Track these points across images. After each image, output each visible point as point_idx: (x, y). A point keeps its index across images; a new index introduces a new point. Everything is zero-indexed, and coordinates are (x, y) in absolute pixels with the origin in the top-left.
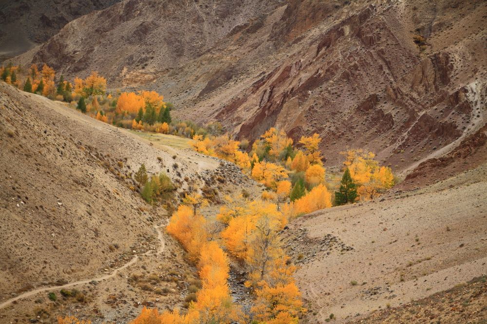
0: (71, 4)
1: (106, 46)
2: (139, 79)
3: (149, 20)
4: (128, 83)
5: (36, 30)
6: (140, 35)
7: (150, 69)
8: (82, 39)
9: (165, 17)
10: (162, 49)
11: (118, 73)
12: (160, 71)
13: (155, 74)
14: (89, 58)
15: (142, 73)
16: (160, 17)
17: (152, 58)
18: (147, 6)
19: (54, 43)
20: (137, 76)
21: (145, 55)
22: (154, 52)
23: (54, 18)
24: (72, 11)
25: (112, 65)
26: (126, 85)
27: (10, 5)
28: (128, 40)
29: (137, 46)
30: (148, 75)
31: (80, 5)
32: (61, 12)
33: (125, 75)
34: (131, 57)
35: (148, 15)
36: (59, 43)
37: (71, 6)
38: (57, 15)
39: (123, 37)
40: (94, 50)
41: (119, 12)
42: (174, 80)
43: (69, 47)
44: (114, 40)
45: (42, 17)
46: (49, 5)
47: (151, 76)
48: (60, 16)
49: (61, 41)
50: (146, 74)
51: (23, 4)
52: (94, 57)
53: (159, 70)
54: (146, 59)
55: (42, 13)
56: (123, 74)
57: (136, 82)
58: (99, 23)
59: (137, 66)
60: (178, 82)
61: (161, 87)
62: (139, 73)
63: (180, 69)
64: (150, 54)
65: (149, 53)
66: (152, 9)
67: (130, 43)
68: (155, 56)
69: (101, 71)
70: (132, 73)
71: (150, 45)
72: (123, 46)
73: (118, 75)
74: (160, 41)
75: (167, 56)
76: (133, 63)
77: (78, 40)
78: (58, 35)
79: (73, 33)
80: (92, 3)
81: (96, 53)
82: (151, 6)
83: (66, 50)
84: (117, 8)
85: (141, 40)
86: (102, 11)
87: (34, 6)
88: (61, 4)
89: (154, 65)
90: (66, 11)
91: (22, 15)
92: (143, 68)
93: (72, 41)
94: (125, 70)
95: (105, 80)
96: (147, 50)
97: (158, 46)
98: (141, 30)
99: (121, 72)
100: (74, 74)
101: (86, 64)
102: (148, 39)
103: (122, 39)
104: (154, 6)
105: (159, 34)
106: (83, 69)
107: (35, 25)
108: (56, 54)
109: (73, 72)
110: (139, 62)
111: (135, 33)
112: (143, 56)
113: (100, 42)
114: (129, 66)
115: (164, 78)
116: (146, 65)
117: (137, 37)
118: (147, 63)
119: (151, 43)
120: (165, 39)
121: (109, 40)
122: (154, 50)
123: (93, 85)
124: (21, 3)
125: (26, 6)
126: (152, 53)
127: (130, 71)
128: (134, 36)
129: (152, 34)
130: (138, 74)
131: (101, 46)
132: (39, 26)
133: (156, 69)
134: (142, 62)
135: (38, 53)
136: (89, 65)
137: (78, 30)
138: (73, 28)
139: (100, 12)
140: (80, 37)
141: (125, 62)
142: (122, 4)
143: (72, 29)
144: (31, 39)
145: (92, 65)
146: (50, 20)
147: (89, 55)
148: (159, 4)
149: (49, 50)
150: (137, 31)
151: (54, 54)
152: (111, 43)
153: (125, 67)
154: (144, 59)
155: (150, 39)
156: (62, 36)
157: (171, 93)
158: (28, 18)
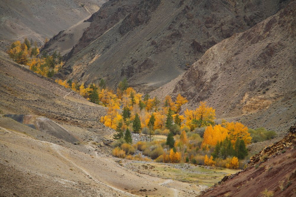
0: (223, 27)
1: (230, 72)
2: (258, 105)
3: (276, 41)
4: (247, 111)
5: (186, 57)
6: (265, 58)
7: (271, 94)
8: (221, 65)
9: (293, 37)
10: (287, 71)
11: (239, 100)
12: (281, 96)
13: (275, 99)
14: (212, 86)
15: (261, 99)
16: (288, 37)
17: (275, 82)
18: (276, 26)
19: (193, 71)
20: (257, 102)
21: (267, 79)
22: (277, 75)
23: (205, 42)
24: (224, 34)
25: (234, 92)
26: (246, 112)
27: (163, 34)
28: (253, 64)
29: (261, 70)
30: (267, 101)
31: (232, 26)
32: (212, 37)
33: (246, 102)
34: (254, 83)
35: (275, 36)
36: (198, 70)
37: (223, 29)
38: (208, 39)
39: (248, 61)
40: (217, 77)
41: (259, 33)
42: (286, 105)
43: (208, 73)
44: (239, 65)
45: (193, 43)
46: (200, 30)
47: (270, 101)
48: (211, 40)
49: (200, 69)
50: (265, 99)
51: (174, 32)
52: (217, 85)
53: (280, 94)
54: (268, 84)
55: (192, 39)
56: (244, 101)
57: (255, 109)
58: (239, 46)
59: (259, 91)
60: (290, 107)
61: (272, 114)
62: (259, 98)
63: (293, 93)
64: (273, 77)
65: (271, 77)
66: (280, 29)
67: (255, 67)
68: (278, 79)
69: (223, 99)
70: (252, 99)
71: (274, 67)
72: (248, 71)
73: (239, 103)
74: (285, 62)
75: (291, 78)
76: (255, 88)
77: (217, 65)
78: (198, 62)
79: (213, 59)
80: (246, 24)
81: (220, 81)
82: (280, 25)
83: (204, 77)
84: (258, 29)
85: (265, 63)
86: (243, 33)
87: (186, 32)
88: (213, 27)
89: (276, 89)
90: (218, 35)
91: (173, 43)
92: (264, 93)
93: (211, 67)
94: (247, 96)
95: (214, 110)
96: (271, 74)
97: (283, 68)
98: (266, 52)
99: (242, 99)
100: (196, 104)
101: (209, 93)
102: (273, 61)
103: (247, 63)
104: (283, 26)
105: (285, 55)
106: (206, 98)
107: (186, 52)
108: (195, 81)
109: (196, 102)
110: (261, 87)
111: (260, 56)
112: (266, 80)
113: (225, 69)
114: (251, 92)
115: (277, 103)
116: (267, 90)
117: (262, 61)
118: (269, 87)
119: (275, 66)
120: (291, 60)
121: (234, 66)
122: (277, 73)
123: (202, 116)
124: (173, 31)
125: (177, 33)
126: (275, 76)
127: (251, 98)
128: (259, 59)
129: (277, 56)
130: (257, 100)
131: (226, 73)
132: (189, 53)
133: (277, 93)
134: (264, 87)
135: (179, 82)
136: (212, 93)
137: (219, 55)
138: (213, 53)
139: (241, 34)
140: (219, 63)
141: (247, 88)
142: (263, 24)
143: (212, 55)
144: (181, 67)
145: (214, 93)
146: (201, 46)
147: (212, 83)
148: (289, 22)
149: (189, 78)
150: (262, 53)
151: (194, 82)
152: (235, 68)
153: (246, 93)
154: (266, 83)
155: (275, 61)
156: (201, 63)
157: (280, 119)
158: (180, 46)
